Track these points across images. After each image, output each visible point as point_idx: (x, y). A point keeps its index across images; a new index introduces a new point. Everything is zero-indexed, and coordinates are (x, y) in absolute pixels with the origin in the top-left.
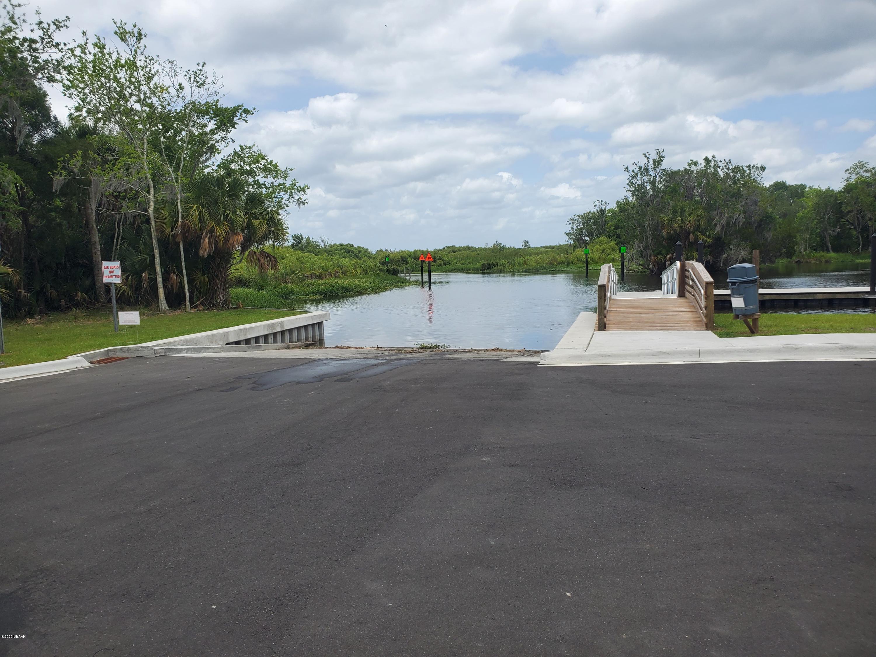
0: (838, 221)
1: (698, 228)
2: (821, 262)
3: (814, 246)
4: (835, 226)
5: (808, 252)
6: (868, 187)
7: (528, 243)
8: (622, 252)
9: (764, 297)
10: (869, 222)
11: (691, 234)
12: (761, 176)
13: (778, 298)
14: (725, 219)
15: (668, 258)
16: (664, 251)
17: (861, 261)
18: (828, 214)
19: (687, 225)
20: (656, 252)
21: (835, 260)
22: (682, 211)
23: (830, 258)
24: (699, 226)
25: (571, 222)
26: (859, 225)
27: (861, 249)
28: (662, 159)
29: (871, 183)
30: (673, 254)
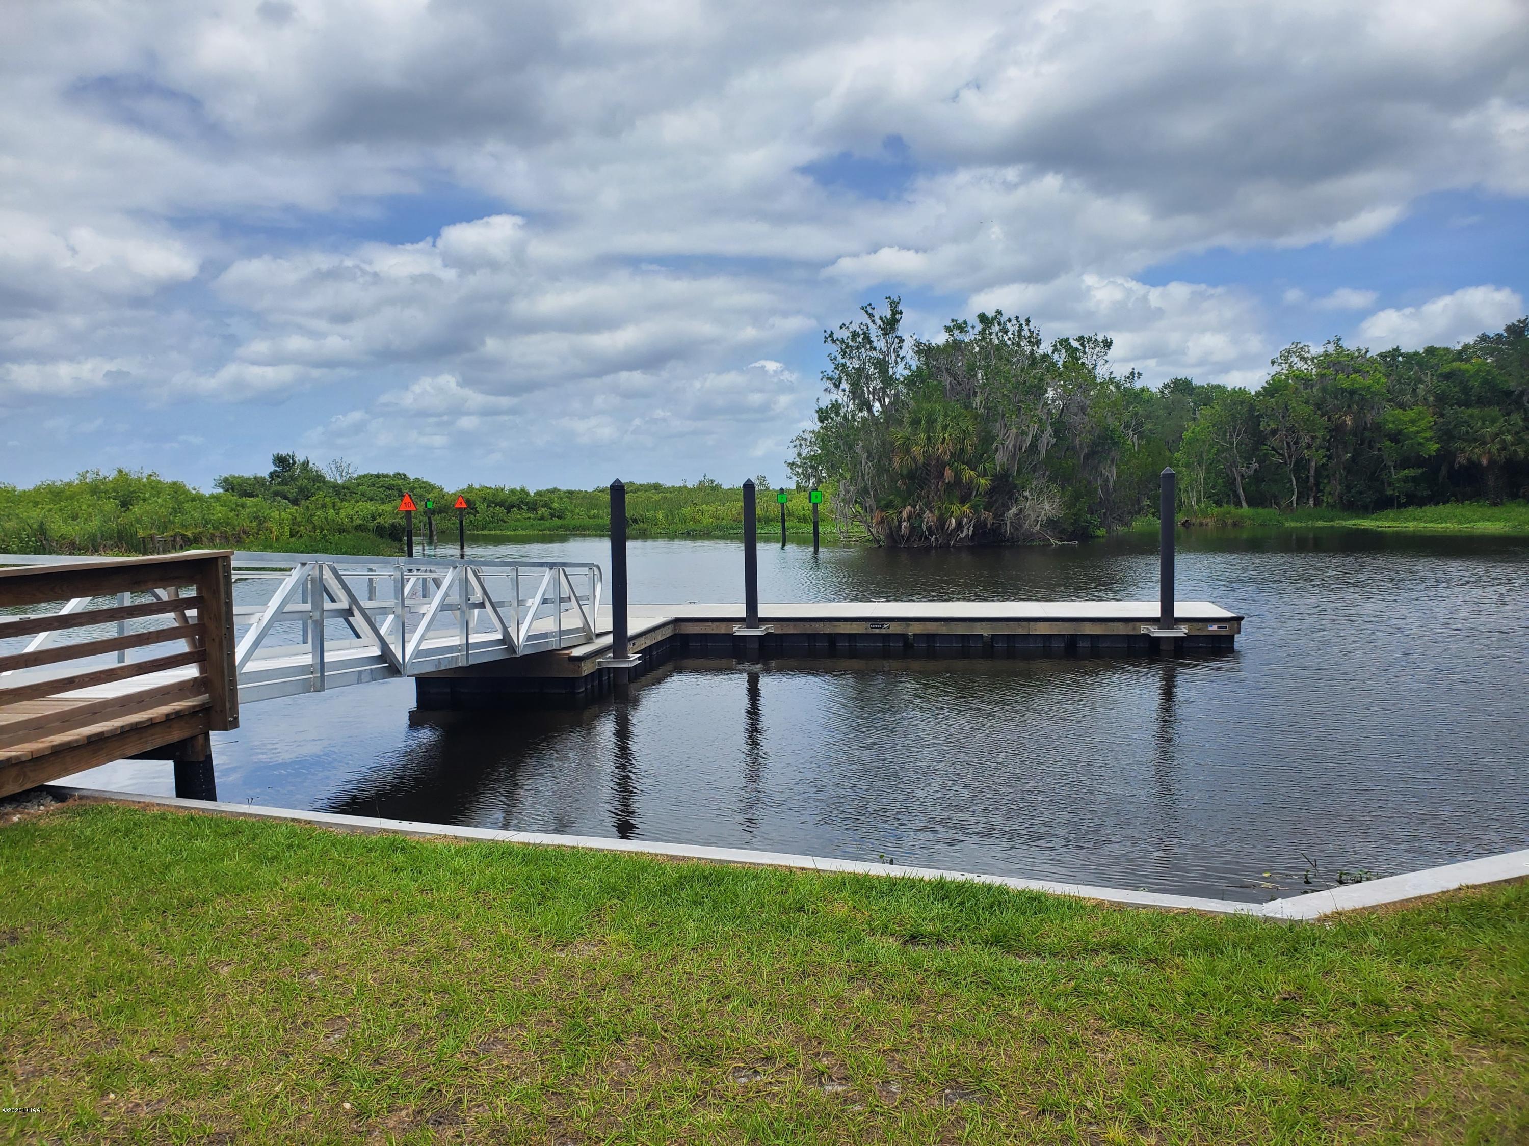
0: (1256, 448)
1: (959, 456)
2: (1225, 524)
3: (1214, 494)
4: (1248, 459)
5: (1203, 505)
6: (1306, 388)
7: (764, 480)
8: (813, 500)
9: (908, 626)
10: (1306, 451)
11: (948, 467)
12: (1105, 357)
13: (944, 630)
14: (1012, 437)
15: (904, 515)
16: (897, 501)
17: (1293, 524)
18: (1238, 435)
19: (938, 449)
20: (883, 502)
21: (1249, 522)
22: (931, 422)
23: (1242, 517)
24: (962, 451)
25: (798, 443)
26: (1290, 457)
27: (1295, 502)
28: (898, 317)
29: (1311, 380)
30: (914, 507)
